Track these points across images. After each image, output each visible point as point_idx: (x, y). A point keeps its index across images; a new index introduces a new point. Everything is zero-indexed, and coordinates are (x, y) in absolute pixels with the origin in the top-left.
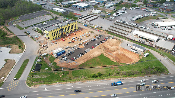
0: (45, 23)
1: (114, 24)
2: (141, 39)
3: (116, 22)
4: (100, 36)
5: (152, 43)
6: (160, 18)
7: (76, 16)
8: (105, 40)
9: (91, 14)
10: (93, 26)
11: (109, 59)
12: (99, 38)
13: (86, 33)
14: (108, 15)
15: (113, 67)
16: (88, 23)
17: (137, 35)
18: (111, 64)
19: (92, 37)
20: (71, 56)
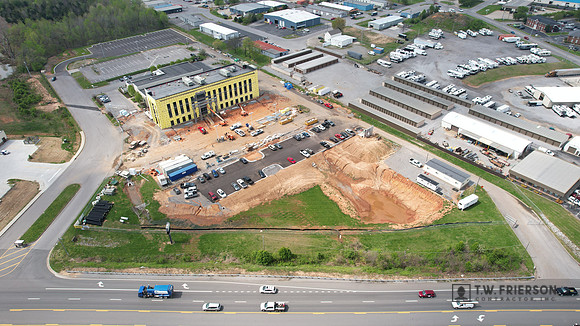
0: (158, 72)
1: (386, 85)
2: (466, 145)
3: (396, 79)
4: (327, 125)
5: (502, 159)
6: (560, 71)
7: (267, 54)
8: (341, 138)
9: (316, 49)
10: (312, 89)
11: (335, 204)
12: (319, 131)
13: (282, 112)
14: (372, 53)
15: (342, 232)
16: (297, 78)
17: (454, 128)
18: (336, 223)
19: (299, 127)
20: (212, 184)
